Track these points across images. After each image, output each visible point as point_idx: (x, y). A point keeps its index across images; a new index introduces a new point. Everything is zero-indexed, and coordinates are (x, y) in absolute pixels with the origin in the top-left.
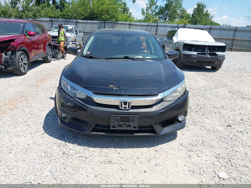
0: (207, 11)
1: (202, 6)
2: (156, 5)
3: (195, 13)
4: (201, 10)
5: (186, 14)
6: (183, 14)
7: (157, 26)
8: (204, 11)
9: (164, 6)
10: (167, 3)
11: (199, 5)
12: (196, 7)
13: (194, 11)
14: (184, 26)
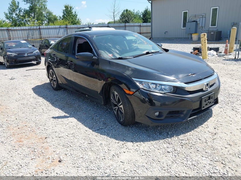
0: (75, 12)
1: (70, 7)
2: (19, 8)
3: (65, 14)
4: (70, 11)
5: (53, 16)
6: (50, 15)
7: (40, 29)
8: (73, 12)
9: (28, 9)
10: (30, 6)
11: (66, 7)
12: (64, 9)
13: (64, 13)
14: (66, 27)
